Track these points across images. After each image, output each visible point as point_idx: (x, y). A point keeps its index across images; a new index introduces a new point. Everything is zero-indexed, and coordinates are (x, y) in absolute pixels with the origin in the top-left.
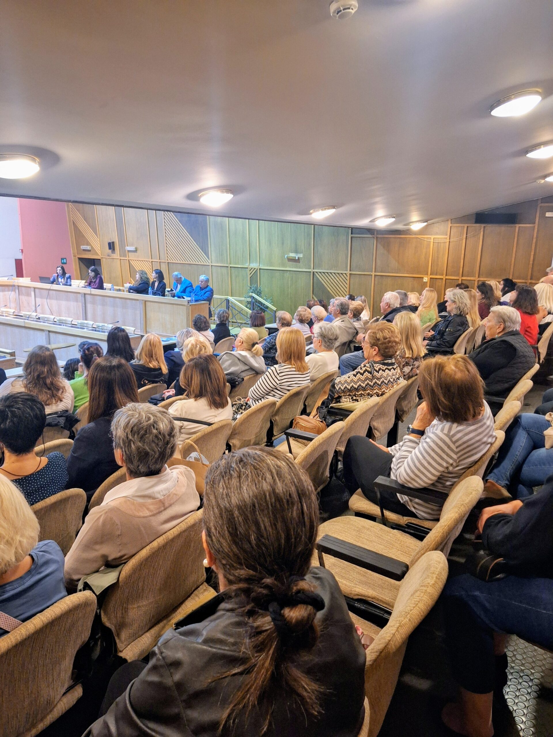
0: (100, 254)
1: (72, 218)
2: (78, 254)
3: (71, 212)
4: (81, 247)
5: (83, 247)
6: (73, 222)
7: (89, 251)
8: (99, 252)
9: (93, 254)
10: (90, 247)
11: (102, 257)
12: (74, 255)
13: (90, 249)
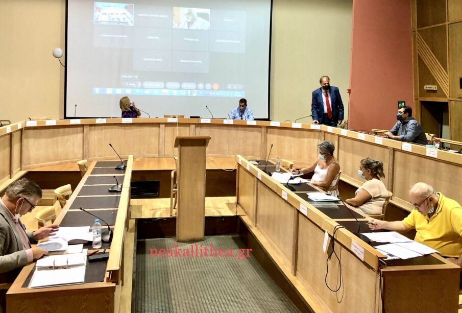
0: (448, 96)
1: (417, 51)
2: (420, 96)
3: (417, 44)
4: (425, 86)
5: (427, 87)
6: (419, 57)
7: (435, 91)
8: (447, 93)
9: (439, 96)
10: (436, 86)
11: (450, 99)
12: (414, 98)
13: (436, 89)
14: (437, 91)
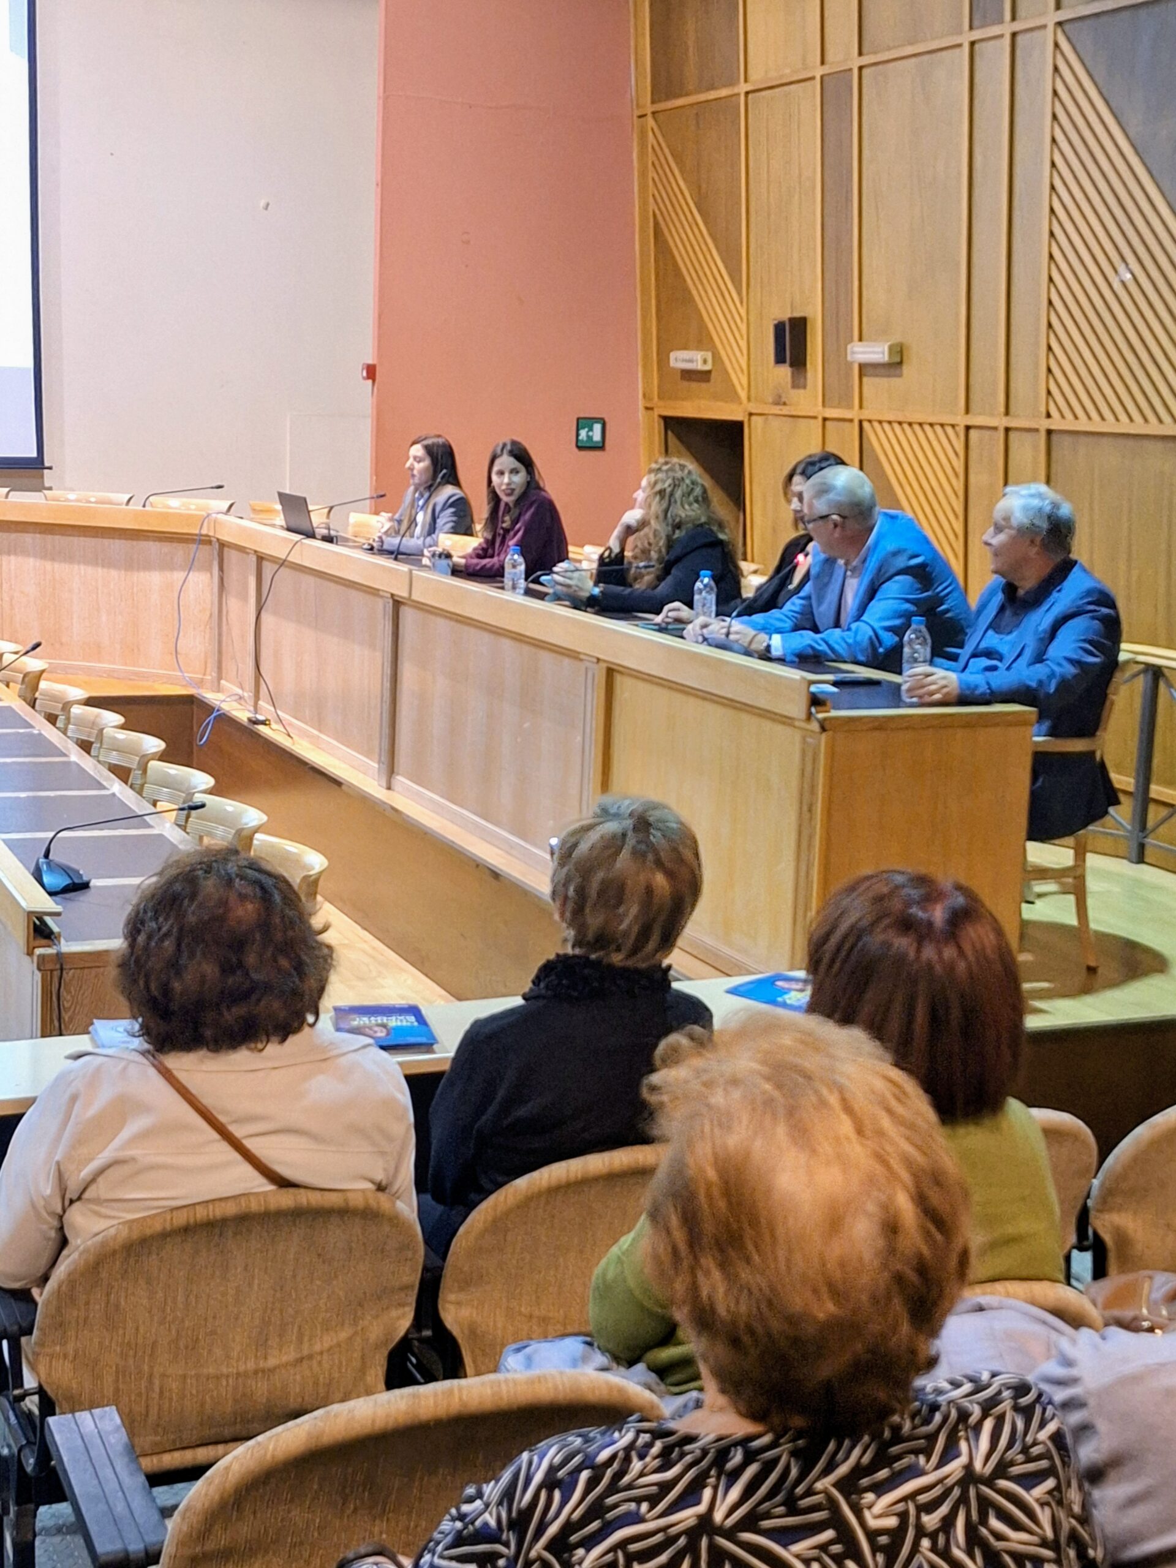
0: (742, 395)
1: (652, 206)
2: (661, 397)
3: (651, 173)
4: (673, 355)
5: (682, 359)
6: (656, 224)
8: (739, 381)
9: (715, 397)
10: (709, 356)
11: (753, 407)
12: (641, 404)
13: (708, 367)
14: (713, 374)
